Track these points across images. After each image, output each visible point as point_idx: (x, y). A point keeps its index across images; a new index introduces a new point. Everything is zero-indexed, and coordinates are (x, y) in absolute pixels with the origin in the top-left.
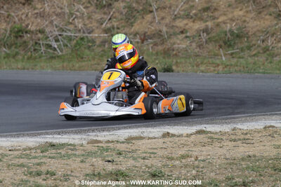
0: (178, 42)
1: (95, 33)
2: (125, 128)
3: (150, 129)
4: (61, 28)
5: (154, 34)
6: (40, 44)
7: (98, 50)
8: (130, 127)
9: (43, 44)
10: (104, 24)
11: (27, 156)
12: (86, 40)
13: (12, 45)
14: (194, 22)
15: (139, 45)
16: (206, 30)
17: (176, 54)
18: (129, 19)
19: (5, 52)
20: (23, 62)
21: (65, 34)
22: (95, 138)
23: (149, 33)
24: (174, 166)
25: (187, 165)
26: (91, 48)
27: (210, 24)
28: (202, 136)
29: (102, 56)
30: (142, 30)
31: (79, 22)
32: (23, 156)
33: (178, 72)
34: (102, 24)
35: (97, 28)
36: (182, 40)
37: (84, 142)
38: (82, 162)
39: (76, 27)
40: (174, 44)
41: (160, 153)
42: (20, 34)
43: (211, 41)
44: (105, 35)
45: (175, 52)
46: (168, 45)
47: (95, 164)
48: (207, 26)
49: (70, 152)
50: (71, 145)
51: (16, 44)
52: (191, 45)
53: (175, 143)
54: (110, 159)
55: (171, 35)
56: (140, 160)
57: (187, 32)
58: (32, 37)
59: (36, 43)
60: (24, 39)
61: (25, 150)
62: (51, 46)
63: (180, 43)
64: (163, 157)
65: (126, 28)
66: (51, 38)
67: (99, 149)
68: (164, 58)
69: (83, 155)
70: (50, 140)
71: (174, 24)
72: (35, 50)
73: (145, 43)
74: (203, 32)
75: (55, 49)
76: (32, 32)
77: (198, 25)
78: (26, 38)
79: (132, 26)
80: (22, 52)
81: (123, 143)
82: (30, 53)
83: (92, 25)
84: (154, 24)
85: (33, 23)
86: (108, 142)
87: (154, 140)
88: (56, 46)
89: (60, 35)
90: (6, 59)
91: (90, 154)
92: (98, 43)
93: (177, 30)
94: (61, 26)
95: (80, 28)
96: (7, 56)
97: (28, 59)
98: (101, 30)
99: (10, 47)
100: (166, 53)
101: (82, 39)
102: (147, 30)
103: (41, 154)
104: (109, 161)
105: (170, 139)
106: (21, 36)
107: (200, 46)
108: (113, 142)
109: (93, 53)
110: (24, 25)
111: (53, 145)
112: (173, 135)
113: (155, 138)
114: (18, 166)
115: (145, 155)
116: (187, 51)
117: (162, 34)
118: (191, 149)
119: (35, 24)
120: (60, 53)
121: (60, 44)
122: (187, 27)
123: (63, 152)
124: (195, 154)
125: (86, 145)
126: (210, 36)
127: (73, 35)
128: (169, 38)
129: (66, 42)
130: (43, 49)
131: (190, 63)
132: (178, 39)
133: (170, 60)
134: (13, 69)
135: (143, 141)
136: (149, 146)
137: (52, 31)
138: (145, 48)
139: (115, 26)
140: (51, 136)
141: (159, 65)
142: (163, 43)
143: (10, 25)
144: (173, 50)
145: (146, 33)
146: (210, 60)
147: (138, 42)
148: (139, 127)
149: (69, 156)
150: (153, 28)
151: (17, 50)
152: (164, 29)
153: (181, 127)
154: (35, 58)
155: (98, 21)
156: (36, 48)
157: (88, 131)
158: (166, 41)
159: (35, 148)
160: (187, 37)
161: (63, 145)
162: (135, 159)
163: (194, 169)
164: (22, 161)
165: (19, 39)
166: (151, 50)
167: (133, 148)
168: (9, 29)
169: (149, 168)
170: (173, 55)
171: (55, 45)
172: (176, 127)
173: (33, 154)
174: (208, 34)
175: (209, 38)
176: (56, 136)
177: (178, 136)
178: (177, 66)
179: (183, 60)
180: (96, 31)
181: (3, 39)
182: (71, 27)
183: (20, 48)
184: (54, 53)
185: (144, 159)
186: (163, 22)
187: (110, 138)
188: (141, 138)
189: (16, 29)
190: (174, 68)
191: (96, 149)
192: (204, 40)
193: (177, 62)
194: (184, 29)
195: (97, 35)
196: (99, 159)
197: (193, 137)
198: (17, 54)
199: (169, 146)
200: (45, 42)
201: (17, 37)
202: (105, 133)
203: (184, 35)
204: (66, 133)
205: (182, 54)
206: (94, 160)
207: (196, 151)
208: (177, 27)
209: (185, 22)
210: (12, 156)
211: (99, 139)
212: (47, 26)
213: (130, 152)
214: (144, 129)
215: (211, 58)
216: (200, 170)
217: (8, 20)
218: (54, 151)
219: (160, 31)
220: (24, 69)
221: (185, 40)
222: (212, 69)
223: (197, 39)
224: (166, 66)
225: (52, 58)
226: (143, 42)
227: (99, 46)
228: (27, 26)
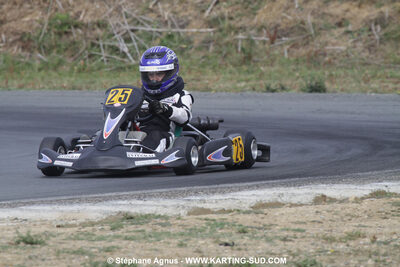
0: (334, 41)
1: (193, 28)
2: (249, 188)
3: (293, 190)
4: (135, 19)
5: (292, 28)
6: (99, 46)
7: (196, 56)
8: (258, 187)
9: (104, 46)
10: (208, 12)
11: (89, 237)
12: (176, 38)
13: (52, 48)
14: (359, 6)
15: (267, 46)
16: (380, 21)
17: (330, 62)
18: (250, 3)
19: (40, 59)
20: (71, 76)
21: (140, 28)
22: (200, 205)
23: (283, 26)
24: (336, 253)
25: (358, 250)
26: (186, 53)
27: (387, 10)
28: (382, 201)
29: (203, 66)
30: (271, 21)
31: (164, 9)
32: (81, 236)
33: (334, 92)
34: (204, 11)
35: (196, 18)
36: (340, 37)
37: (183, 212)
38: (181, 245)
39: (159, 16)
40: (326, 44)
41: (312, 230)
42: (66, 29)
43: (388, 39)
44: (209, 30)
45: (327, 59)
46: (315, 46)
47: (203, 249)
48: (381, 12)
49: (160, 229)
50: (159, 216)
51: (59, 46)
52: (355, 47)
53: (336, 214)
54: (227, 241)
55: (321, 29)
56: (277, 241)
57: (348, 25)
58: (85, 34)
59: (93, 45)
60: (71, 38)
61: (83, 225)
62: (117, 49)
63: (337, 43)
64: (317, 237)
65: (244, 18)
66: (116, 36)
67: (209, 225)
68: (309, 68)
69: (182, 234)
70: (125, 209)
71: (326, 11)
72: (90, 56)
73: (277, 43)
74: (376, 24)
75: (124, 55)
76: (86, 26)
77: (368, 12)
78: (75, 36)
79: (255, 14)
80: (70, 61)
81: (248, 212)
82: (82, 62)
83: (187, 14)
84: (292, 11)
85: (87, 11)
86: (223, 211)
87: (300, 208)
88: (126, 50)
89: (133, 31)
90: (43, 73)
91: (193, 232)
92: (196, 43)
93: (330, 20)
94: (134, 15)
95: (166, 18)
96: (45, 67)
97: (79, 71)
98: (202, 22)
99: (48, 52)
100: (313, 60)
101: (170, 37)
102: (280, 21)
103: (112, 233)
104: (227, 244)
105: (327, 207)
106: (66, 33)
107: (370, 48)
108: (230, 211)
109: (188, 61)
110: (71, 14)
111: (129, 218)
112: (332, 200)
113: (301, 205)
114: (74, 253)
115: (286, 233)
116: (347, 55)
117: (306, 27)
118: (363, 223)
119: (90, 12)
120: (133, 62)
121: (134, 46)
122: (348, 15)
123: (148, 229)
124: (371, 231)
125: (185, 217)
126: (387, 30)
127: (154, 30)
128: (317, 34)
129: (142, 42)
130: (104, 54)
131: (354, 77)
132: (332, 35)
133: (319, 72)
134: (54, 88)
135: (282, 210)
136: (292, 219)
137: (119, 24)
138: (276, 52)
139: (226, 15)
140: (125, 202)
141: (300, 80)
142: (308, 43)
143: (49, 14)
144: (325, 55)
145: (278, 25)
146: (387, 71)
147: (264, 42)
148: (273, 186)
149: (158, 236)
150: (290, 18)
151: (61, 57)
152: (310, 19)
153: (345, 186)
154: (92, 70)
155: (196, 6)
156: (93, 53)
157: (188, 193)
158: (313, 40)
159: (101, 223)
160: (348, 32)
161: (147, 218)
162: (269, 240)
163: (370, 257)
164: (79, 244)
165: (64, 37)
166: (286, 55)
167: (266, 221)
168: (46, 21)
169: (294, 255)
170: (325, 64)
171: (124, 47)
172: (336, 186)
173: (98, 233)
174: (383, 27)
175: (386, 34)
176: (134, 202)
177: (341, 202)
178: (332, 83)
179: (341, 72)
180: (194, 23)
181: (38, 38)
182: (151, 17)
183: (66, 54)
184: (123, 62)
185: (285, 239)
186: (308, 6)
187: (226, 205)
188: (277, 205)
189: (59, 21)
190: (327, 85)
191: (204, 224)
192: (377, 37)
193: (331, 75)
194: (343, 19)
195: (195, 30)
196: (209, 241)
197: (366, 202)
198: (60, 63)
199: (326, 218)
200: (107, 43)
201: (60, 34)
202: (217, 197)
203: (343, 30)
204: (151, 196)
205: (341, 61)
206: (201, 242)
207: (372, 227)
208: (331, 16)
209: (345, 6)
210: (64, 237)
211: (207, 206)
212: (111, 15)
213: (260, 229)
214: (282, 190)
215: (390, 67)
216: (382, 258)
217: (46, 5)
218: (132, 228)
219: (303, 23)
220: (74, 88)
221: (344, 38)
222: (391, 86)
223: (365, 35)
224: (314, 83)
225: (121, 69)
226: (272, 43)
227: (199, 49)
228: (78, 15)
